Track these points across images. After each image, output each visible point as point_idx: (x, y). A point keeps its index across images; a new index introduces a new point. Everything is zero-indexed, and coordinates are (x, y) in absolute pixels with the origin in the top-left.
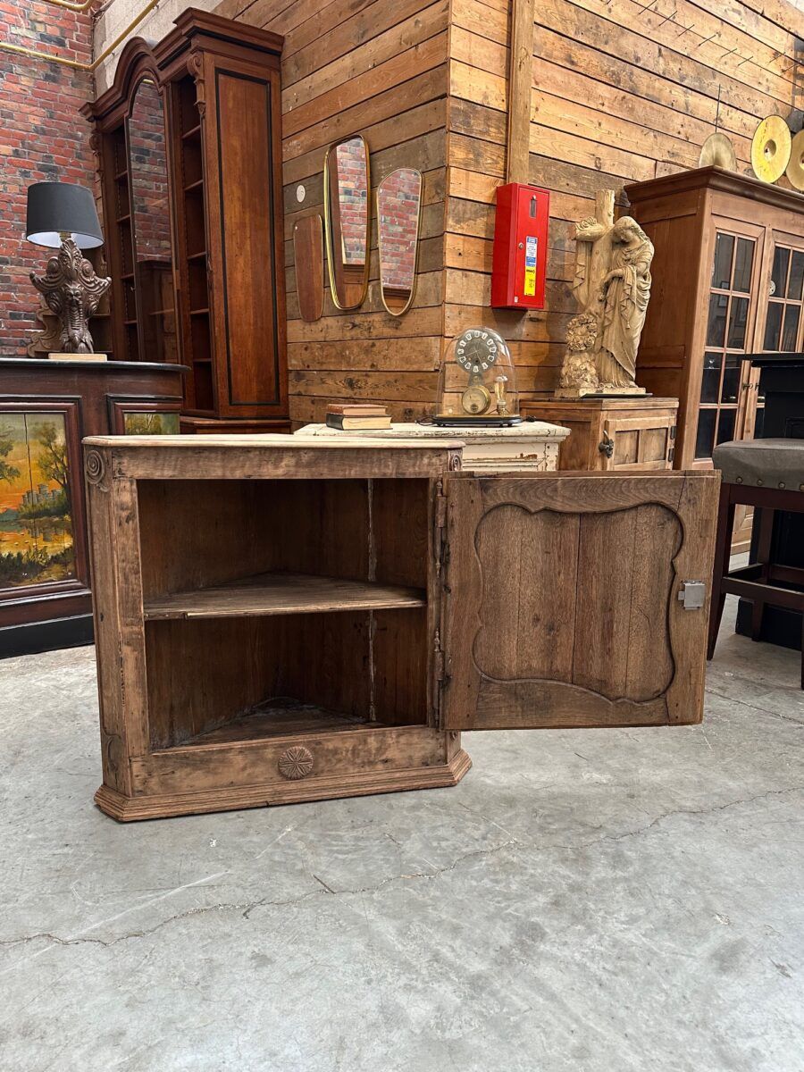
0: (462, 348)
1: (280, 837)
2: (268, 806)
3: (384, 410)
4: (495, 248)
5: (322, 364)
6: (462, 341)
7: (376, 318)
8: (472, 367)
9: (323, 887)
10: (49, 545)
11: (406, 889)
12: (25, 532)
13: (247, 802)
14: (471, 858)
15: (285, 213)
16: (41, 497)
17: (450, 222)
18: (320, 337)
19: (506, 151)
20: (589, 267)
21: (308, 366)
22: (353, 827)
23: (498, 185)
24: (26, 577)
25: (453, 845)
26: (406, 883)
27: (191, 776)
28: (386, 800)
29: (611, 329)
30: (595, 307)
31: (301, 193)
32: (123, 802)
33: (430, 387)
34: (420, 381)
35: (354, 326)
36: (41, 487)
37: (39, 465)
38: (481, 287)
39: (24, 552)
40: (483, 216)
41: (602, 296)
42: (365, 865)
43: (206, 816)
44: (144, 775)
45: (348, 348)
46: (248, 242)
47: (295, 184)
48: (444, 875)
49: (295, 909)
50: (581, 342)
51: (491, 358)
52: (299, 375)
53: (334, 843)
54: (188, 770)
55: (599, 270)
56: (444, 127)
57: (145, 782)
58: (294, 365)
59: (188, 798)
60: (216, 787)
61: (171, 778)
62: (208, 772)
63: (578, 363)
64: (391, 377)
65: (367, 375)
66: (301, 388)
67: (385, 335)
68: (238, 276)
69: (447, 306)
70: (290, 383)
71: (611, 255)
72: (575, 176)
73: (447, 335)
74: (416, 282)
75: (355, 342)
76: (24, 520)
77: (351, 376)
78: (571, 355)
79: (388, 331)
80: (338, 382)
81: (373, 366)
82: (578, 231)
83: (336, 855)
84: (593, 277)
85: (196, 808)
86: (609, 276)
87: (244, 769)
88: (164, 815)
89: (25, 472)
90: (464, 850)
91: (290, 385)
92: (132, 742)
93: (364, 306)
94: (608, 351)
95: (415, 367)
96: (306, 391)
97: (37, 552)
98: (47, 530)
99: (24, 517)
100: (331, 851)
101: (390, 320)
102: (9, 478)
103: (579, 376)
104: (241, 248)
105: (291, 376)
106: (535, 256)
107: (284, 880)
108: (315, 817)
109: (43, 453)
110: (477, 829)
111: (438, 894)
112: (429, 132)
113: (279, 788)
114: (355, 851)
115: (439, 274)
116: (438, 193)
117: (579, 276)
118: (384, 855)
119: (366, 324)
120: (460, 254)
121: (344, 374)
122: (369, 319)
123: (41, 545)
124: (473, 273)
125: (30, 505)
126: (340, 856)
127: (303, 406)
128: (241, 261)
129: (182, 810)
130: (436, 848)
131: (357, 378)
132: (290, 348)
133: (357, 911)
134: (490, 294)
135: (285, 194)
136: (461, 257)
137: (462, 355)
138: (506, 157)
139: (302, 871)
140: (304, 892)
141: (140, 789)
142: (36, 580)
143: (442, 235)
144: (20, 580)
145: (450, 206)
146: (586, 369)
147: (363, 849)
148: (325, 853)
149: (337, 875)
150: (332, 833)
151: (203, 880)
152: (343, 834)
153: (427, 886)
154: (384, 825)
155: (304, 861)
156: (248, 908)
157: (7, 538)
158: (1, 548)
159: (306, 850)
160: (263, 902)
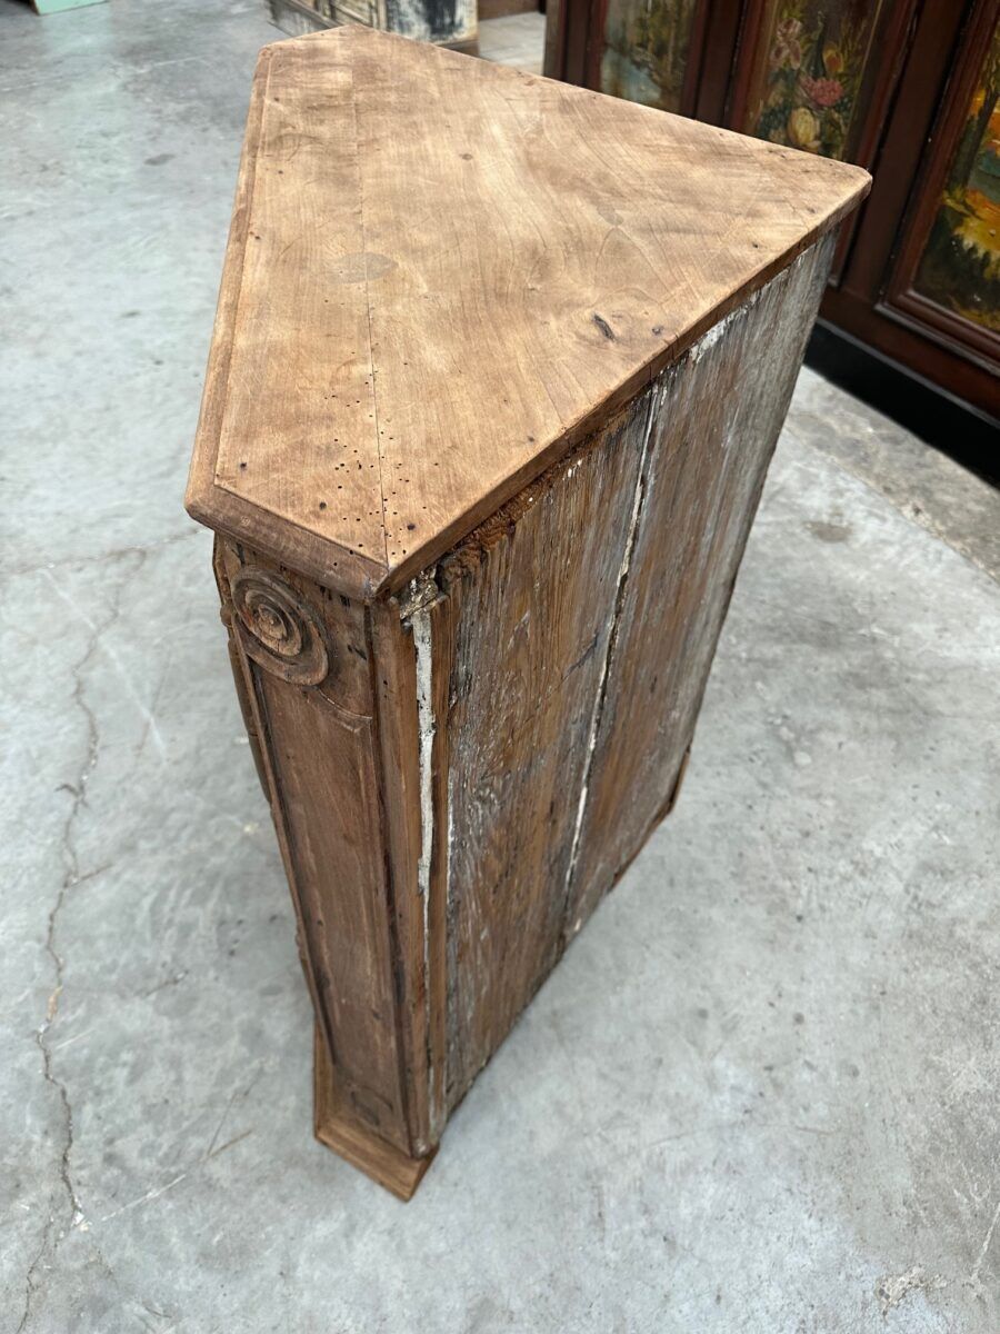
1: (229, 818)
11: (27, 991)
14: (61, 1117)
22: (222, 923)
25: (110, 1091)
26: (41, 992)
42: (111, 936)
48: (33, 1062)
49: (49, 841)
53: (188, 893)
83: (154, 894)
90: (88, 1109)
100: (168, 888)
107: (118, 828)
110: (147, 1150)
114: (154, 923)
118: (126, 966)
126: (147, 903)
130: (113, 1055)
133: (11, 917)
139: (131, 848)
140: (80, 851)
147: (155, 933)
148: (165, 880)
149: (101, 893)
150: (217, 891)
151: (157, 736)
152: (211, 905)
153: (21, 1024)
154: (212, 974)
155: (154, 851)
156: (77, 789)
157: (985, 212)
158: (967, 228)
159: (184, 852)
160: (80, 806)
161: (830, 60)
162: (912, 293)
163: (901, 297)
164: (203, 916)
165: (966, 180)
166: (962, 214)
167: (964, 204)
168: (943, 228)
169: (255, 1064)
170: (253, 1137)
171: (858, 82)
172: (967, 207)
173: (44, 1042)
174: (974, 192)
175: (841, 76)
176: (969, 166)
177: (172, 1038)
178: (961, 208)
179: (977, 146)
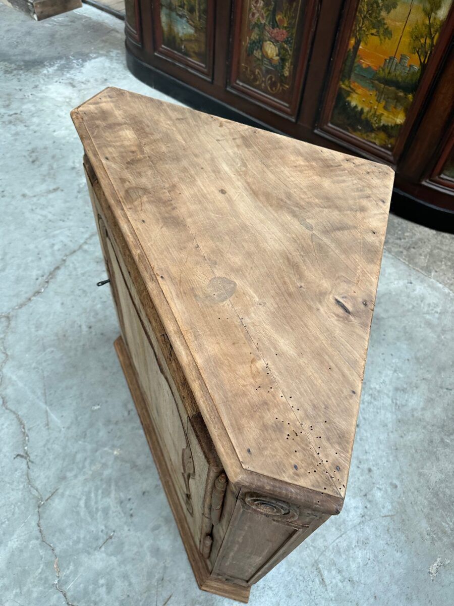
1: (105, 449)
2: (143, 427)
10: (386, 114)
11: (42, 566)
12: (373, 93)
16: (399, 67)
22: (121, 502)
24: (360, 130)
25: (101, 600)
26: (48, 564)
36: (403, 57)
37: (411, 34)
39: (366, 109)
42: (71, 525)
48: (59, 598)
49: (21, 486)
53: (100, 492)
76: (376, 82)
83: (84, 498)
89: (396, 36)
97: (374, 115)
98: (389, 100)
99: (379, 80)
100: (90, 492)
102: (382, 37)
107: (53, 470)
108: (134, 466)
109: (420, 22)
111: (35, 595)
114: (90, 512)
118: (84, 538)
123: (381, 111)
125: (387, 71)
126: (82, 503)
130: (95, 582)
133: (18, 532)
139: (64, 478)
140: (39, 487)
142: (365, 136)
144: (355, 130)
147: (92, 517)
148: (86, 489)
149: (58, 505)
150: (113, 487)
151: (53, 416)
152: (113, 495)
153: (45, 583)
154: (126, 528)
155: (76, 476)
156: (25, 455)
157: (359, 91)
158: (352, 98)
159: (90, 473)
160: (30, 463)
161: (279, 19)
162: (330, 125)
163: (325, 127)
164: (111, 501)
165: (349, 78)
166: (348, 91)
167: (350, 87)
168: (341, 98)
169: (162, 564)
170: (173, 598)
171: (294, 31)
172: (352, 89)
173: (60, 588)
174: (354, 82)
175: (286, 28)
176: (351, 71)
177: (119, 565)
178: (348, 89)
179: (353, 62)
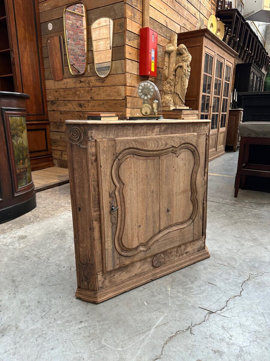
0: (140, 89)
1: (169, 293)
2: (152, 280)
3: (115, 114)
4: (140, 53)
5: (65, 97)
6: (140, 87)
7: (92, 78)
8: (144, 97)
9: (209, 312)
11: (237, 303)
13: (144, 281)
15: (42, 34)
17: (127, 40)
18: (64, 87)
19: (143, 15)
20: (169, 62)
21: (58, 99)
22: (192, 282)
23: (141, 28)
25: (233, 280)
26: (234, 301)
27: (121, 275)
28: (192, 268)
29: (178, 85)
30: (172, 77)
31: (50, 26)
32: (95, 294)
33: (120, 106)
34: (116, 104)
35: (81, 82)
38: (136, 67)
40: (136, 39)
41: (174, 73)
43: (131, 291)
44: (102, 279)
45: (78, 91)
46: (28, 46)
47: (47, 22)
48: (243, 294)
49: (208, 325)
50: (168, 90)
51: (151, 94)
52: (53, 103)
53: (192, 291)
54: (120, 273)
55: (173, 63)
56: (123, 1)
57: (103, 282)
58: (50, 98)
59: (121, 285)
60: (130, 277)
61: (113, 278)
62: (127, 272)
63: (168, 98)
64: (101, 102)
65: (88, 102)
66: (54, 108)
67: (97, 85)
68: (25, 60)
69: (127, 73)
70: (48, 106)
71: (176, 59)
72: (161, 28)
73: (127, 85)
74: (112, 64)
75: (82, 89)
77: (80, 102)
78: (165, 95)
79: (98, 84)
80: (74, 105)
81: (91, 98)
82: (167, 48)
83: (198, 296)
84: (171, 66)
85: (126, 289)
86: (177, 66)
87: (140, 267)
88: (114, 296)
90: (239, 282)
91: (48, 107)
92: (98, 266)
93: (86, 74)
94: (176, 93)
95: (113, 98)
96: (56, 109)
100: (194, 294)
101: (99, 79)
103: (169, 102)
104: (25, 48)
105: (49, 103)
106: (154, 57)
107: (191, 312)
108: (173, 281)
110: (234, 272)
112: (116, 3)
113: (154, 272)
114: (203, 292)
115: (123, 61)
116: (121, 28)
117: (166, 65)
118: (215, 291)
119: (87, 81)
120: (130, 54)
121: (77, 102)
122: (88, 79)
124: (134, 62)
126: (201, 296)
127: (56, 115)
128: (26, 54)
129: (121, 291)
130: (229, 283)
131: (83, 103)
132: (48, 92)
134: (139, 70)
135: (41, 27)
136: (130, 55)
137: (140, 92)
138: (143, 17)
139: (193, 306)
141: (101, 286)
143: (124, 45)
145: (127, 33)
146: (171, 100)
147: (205, 291)
148: (193, 296)
149: (207, 305)
150: (187, 286)
151: (158, 323)
152: (191, 286)
154: (202, 279)
155: (189, 302)
156: (189, 329)
159: (184, 296)
160: (193, 325)
170: (218, 263)
173: (240, 295)
